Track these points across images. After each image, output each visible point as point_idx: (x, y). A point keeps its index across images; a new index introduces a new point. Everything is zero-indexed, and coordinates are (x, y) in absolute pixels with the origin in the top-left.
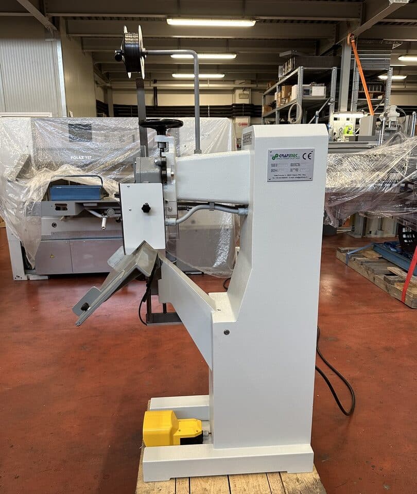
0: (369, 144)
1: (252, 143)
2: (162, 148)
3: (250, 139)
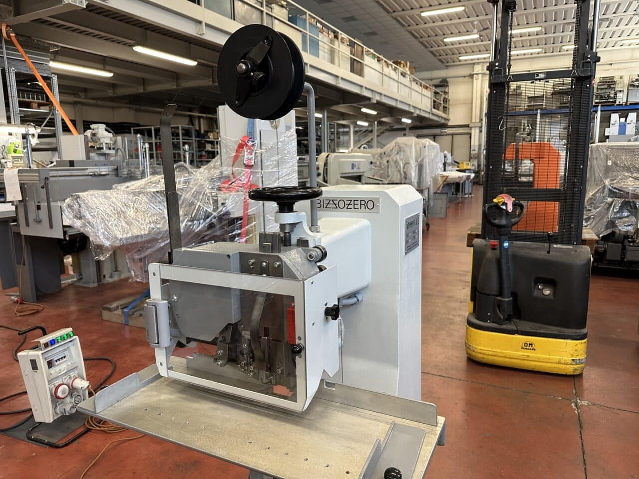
0: (89, 171)
1: (380, 212)
2: (288, 233)
3: (366, 206)
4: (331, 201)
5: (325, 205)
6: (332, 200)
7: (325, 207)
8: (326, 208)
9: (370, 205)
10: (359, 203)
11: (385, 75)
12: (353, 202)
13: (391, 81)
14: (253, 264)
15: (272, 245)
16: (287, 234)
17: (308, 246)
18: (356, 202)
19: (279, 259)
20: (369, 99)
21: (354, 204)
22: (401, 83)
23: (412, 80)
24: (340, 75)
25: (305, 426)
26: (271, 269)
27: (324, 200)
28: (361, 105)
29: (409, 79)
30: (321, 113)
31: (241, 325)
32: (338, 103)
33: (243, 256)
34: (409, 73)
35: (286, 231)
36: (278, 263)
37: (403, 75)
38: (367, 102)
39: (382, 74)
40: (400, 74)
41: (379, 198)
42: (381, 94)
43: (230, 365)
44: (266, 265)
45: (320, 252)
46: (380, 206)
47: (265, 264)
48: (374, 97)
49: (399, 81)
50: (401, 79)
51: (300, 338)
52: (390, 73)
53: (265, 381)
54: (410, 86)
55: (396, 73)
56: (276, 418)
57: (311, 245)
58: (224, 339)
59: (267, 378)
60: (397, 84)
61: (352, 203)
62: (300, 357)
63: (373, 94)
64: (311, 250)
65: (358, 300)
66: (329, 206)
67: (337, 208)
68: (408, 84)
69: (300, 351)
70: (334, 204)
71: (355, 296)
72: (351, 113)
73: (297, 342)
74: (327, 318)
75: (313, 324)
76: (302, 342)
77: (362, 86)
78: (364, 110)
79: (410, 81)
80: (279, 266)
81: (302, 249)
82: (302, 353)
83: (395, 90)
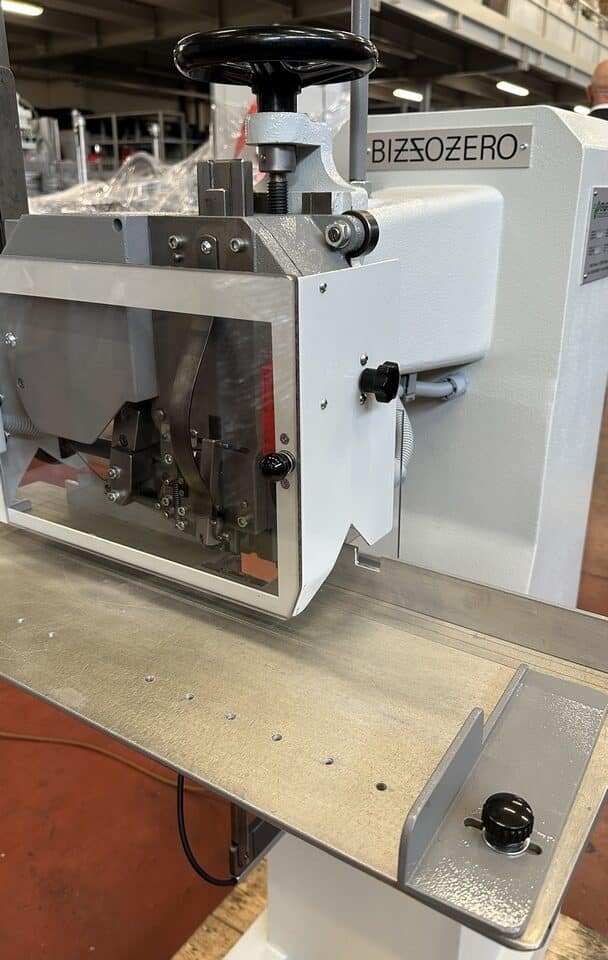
1: (531, 166)
2: (281, 174)
3: (496, 151)
4: (409, 142)
5: (394, 155)
6: (413, 140)
7: (393, 159)
8: (396, 160)
9: (507, 147)
10: (477, 142)
11: (551, 14)
12: (462, 140)
13: (562, 27)
14: (180, 247)
15: (229, 195)
16: (278, 180)
17: (329, 211)
18: (471, 142)
19: (246, 231)
20: (514, 62)
21: (466, 147)
22: (581, 32)
23: (603, 25)
24: (463, 10)
25: (290, 652)
26: (223, 257)
27: (393, 142)
28: (497, 75)
29: (597, 25)
30: (418, 91)
31: (159, 409)
32: (452, 70)
33: (159, 226)
34: (598, 11)
35: (277, 167)
36: (240, 242)
37: (587, 14)
38: (510, 69)
39: (545, 10)
40: (580, 12)
41: (531, 126)
42: (538, 53)
43: (141, 503)
44: (211, 250)
45: (359, 228)
46: (532, 149)
47: (208, 246)
48: (523, 59)
49: (578, 27)
50: (583, 23)
51: (285, 439)
52: (560, 10)
53: (209, 541)
54: (597, 38)
55: (573, 9)
56: (226, 626)
57: (338, 207)
58: (125, 443)
59: (215, 536)
60: (570, 34)
61: (461, 144)
62: (286, 486)
63: (522, 52)
64: (337, 218)
65: (455, 390)
66: (403, 156)
67: (422, 160)
68: (594, 34)
69: (282, 472)
70: (417, 149)
71: (449, 380)
72: (478, 93)
73: (279, 447)
74: (365, 398)
75: (324, 406)
76: (290, 448)
77: (501, 35)
78: (504, 86)
79: (600, 28)
80: (243, 249)
81: (314, 219)
82: (291, 477)
83: (567, 46)
